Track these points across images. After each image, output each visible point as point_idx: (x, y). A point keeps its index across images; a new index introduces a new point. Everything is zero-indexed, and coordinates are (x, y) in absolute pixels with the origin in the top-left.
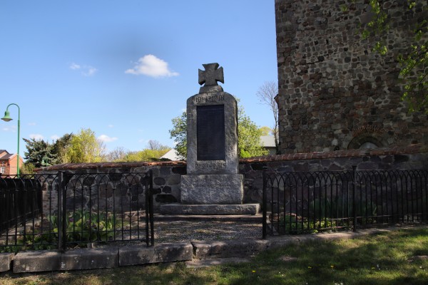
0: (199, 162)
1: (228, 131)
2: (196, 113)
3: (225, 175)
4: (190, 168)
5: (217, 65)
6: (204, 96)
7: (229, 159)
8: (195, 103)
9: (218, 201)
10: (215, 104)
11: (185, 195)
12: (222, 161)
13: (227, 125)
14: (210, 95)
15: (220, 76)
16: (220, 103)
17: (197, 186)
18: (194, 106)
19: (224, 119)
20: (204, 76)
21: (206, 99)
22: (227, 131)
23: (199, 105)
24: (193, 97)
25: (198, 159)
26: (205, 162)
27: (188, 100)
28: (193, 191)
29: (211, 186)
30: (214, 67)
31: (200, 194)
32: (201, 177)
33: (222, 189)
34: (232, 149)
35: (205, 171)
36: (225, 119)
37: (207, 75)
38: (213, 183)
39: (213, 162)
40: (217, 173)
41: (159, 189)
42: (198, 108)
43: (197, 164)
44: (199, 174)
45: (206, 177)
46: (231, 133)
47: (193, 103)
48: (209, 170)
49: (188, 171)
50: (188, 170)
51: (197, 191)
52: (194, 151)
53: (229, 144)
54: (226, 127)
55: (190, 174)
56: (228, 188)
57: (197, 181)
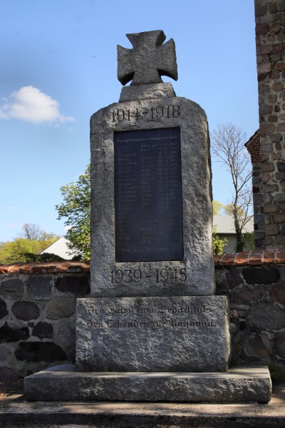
0: (119, 265)
1: (191, 190)
2: (112, 148)
3: (186, 298)
4: (99, 280)
5: (161, 36)
6: (132, 107)
7: (193, 257)
8: (111, 123)
9: (168, 362)
10: (157, 125)
11: (86, 346)
12: (177, 263)
13: (188, 176)
14: (145, 104)
15: (169, 62)
16: (170, 123)
17: (116, 325)
18: (108, 131)
19: (180, 162)
20: (132, 62)
21: (137, 115)
22: (188, 189)
23: (120, 129)
24: (105, 111)
25: (119, 258)
26: (135, 266)
27: (94, 118)
28: (106, 338)
29: (149, 324)
30: (154, 39)
31: (124, 346)
32: (126, 302)
33: (179, 334)
34: (201, 234)
35: (135, 288)
36: (184, 161)
37: (138, 59)
38: (156, 317)
39: (155, 265)
40: (164, 292)
41: (26, 329)
42: (117, 135)
43: (115, 270)
44: (120, 296)
45: (139, 302)
46: (198, 194)
47: (104, 124)
48: (145, 285)
49: (95, 287)
50: (93, 285)
51: (116, 337)
52: (108, 239)
53: (194, 222)
54: (185, 182)
55: (97, 296)
56: (192, 331)
57: (115, 313)
